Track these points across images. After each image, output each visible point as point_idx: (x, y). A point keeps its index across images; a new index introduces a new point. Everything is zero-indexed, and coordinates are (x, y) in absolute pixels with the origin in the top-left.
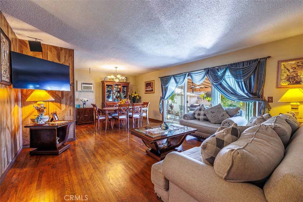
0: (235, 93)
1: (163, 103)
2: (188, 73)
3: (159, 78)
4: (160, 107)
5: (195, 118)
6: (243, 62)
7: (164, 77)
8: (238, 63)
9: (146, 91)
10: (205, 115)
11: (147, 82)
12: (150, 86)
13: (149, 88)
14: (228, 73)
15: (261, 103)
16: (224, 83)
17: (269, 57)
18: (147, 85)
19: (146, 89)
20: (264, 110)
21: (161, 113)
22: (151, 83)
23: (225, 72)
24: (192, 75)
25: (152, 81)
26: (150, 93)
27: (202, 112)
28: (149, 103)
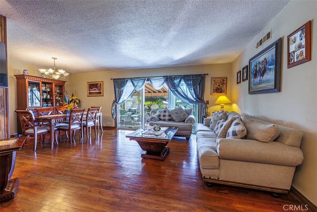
0: (187, 98)
1: (116, 108)
2: (147, 78)
3: (111, 79)
4: (113, 111)
5: (160, 120)
6: (193, 75)
7: (119, 79)
8: (190, 75)
9: (89, 93)
10: (170, 116)
11: (92, 82)
12: (97, 87)
13: (95, 90)
14: (183, 82)
15: (203, 105)
16: (179, 90)
17: (207, 74)
18: (92, 86)
19: (89, 90)
20: (205, 110)
21: (114, 118)
22: (98, 84)
23: (180, 81)
24: (151, 80)
25: (99, 82)
26: (96, 96)
27: (167, 114)
28: (101, 107)
